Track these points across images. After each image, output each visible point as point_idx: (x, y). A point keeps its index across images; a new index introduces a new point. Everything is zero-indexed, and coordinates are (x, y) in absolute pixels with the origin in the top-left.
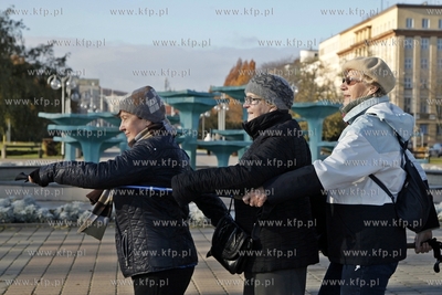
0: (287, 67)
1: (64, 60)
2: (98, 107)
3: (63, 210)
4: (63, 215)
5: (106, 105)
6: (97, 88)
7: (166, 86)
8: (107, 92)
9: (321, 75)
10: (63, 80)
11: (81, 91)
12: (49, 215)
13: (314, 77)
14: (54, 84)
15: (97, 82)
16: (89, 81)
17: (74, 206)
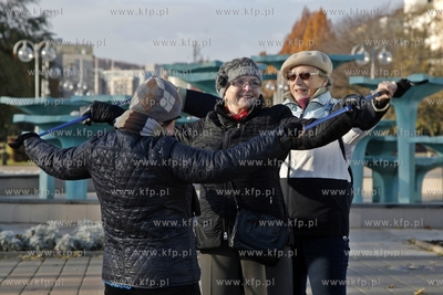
0: (384, 21)
1: (42, 20)
2: (91, 88)
3: (33, 232)
4: (34, 240)
5: (103, 84)
6: (89, 58)
7: (195, 55)
8: (105, 65)
9: (437, 33)
10: (36, 47)
11: (64, 63)
12: (14, 240)
13: (425, 34)
14: (23, 53)
15: (89, 49)
16: (77, 48)
17: (50, 228)
